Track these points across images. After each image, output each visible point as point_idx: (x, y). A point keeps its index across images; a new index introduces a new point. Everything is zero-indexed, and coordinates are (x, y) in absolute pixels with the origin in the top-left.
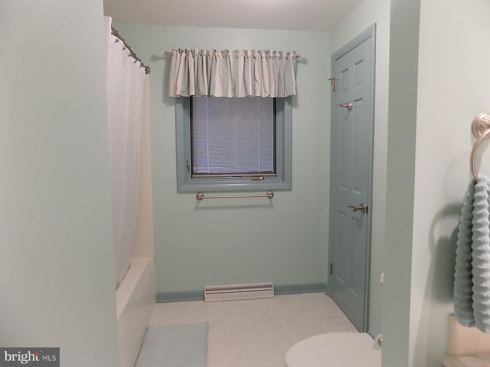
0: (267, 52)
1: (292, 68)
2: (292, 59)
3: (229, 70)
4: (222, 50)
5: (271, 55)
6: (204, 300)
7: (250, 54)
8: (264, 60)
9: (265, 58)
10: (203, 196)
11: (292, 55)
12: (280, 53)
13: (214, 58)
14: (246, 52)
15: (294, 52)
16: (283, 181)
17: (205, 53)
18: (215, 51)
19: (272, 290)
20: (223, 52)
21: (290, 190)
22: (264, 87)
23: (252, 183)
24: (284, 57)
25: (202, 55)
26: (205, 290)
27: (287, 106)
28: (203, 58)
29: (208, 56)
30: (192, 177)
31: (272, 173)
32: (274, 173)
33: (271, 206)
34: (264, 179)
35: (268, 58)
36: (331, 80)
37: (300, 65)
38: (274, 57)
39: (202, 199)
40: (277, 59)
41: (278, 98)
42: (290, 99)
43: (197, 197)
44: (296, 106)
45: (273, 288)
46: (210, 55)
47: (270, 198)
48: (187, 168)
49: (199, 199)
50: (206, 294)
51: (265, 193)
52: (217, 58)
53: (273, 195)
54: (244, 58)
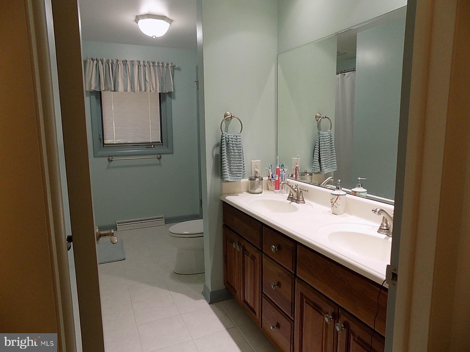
0: (154, 63)
1: (171, 73)
2: (170, 67)
3: (128, 74)
4: (123, 60)
5: (156, 64)
6: (117, 230)
7: (142, 63)
8: (152, 67)
9: (152, 66)
10: (113, 159)
11: (170, 65)
12: (162, 63)
13: (117, 65)
14: (139, 62)
15: (172, 64)
16: (168, 147)
17: (110, 61)
18: (118, 60)
19: (163, 220)
20: (124, 61)
21: (172, 153)
22: (152, 85)
23: (146, 149)
24: (165, 66)
25: (108, 63)
26: (117, 223)
27: (168, 98)
28: (109, 65)
29: (113, 64)
30: (103, 147)
31: (160, 143)
32: (161, 143)
33: (160, 164)
34: (154, 147)
35: (154, 66)
36: (196, 82)
37: (176, 71)
38: (158, 66)
39: (112, 160)
40: (160, 67)
41: (162, 93)
42: (170, 94)
43: (109, 160)
44: (174, 98)
45: (164, 219)
46: (114, 63)
47: (159, 159)
48: (99, 139)
49: (110, 161)
50: (118, 226)
51: (155, 156)
52: (119, 65)
53: (161, 156)
54: (138, 66)
